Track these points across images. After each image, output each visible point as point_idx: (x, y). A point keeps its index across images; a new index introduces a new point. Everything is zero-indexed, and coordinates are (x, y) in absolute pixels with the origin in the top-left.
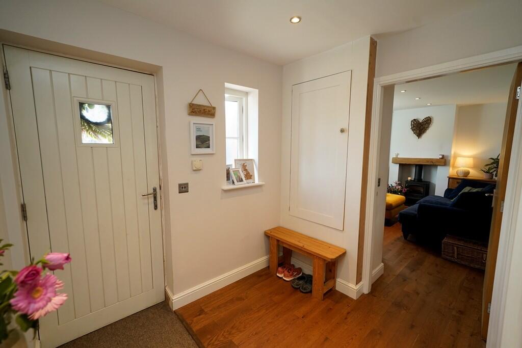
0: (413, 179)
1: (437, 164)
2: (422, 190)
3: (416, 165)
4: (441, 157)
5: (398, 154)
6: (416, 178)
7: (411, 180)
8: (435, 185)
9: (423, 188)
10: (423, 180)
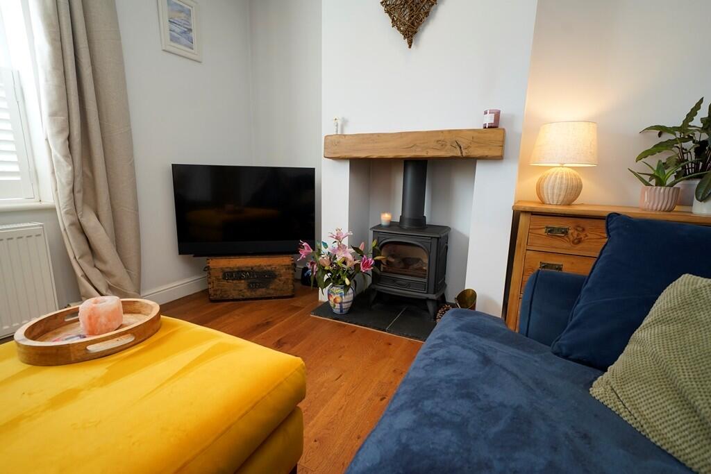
0: (398, 220)
1: (476, 152)
2: (426, 261)
3: (408, 162)
4: (489, 119)
5: (345, 122)
6: (407, 215)
7: (392, 224)
8: (467, 240)
9: (429, 254)
10: (428, 221)
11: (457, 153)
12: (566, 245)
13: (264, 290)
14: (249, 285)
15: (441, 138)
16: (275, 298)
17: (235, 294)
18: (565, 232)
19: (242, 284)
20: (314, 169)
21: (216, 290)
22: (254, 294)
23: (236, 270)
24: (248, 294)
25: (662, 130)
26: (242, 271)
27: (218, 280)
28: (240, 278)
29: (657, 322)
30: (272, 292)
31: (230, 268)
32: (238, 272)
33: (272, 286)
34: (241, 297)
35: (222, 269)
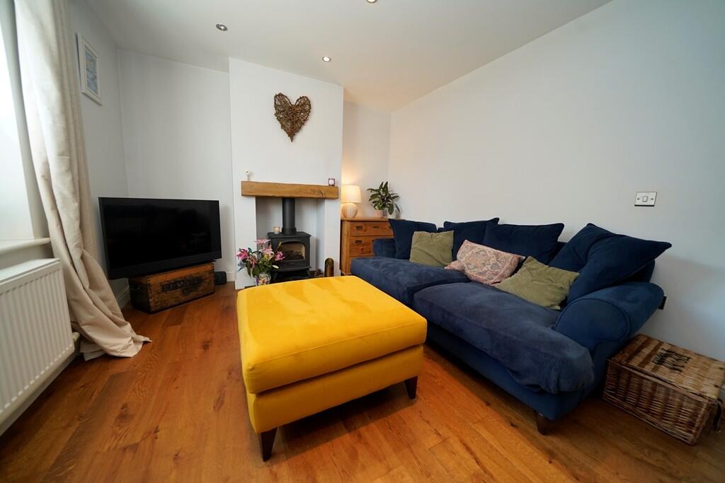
0: (281, 231)
1: (328, 196)
3: (285, 199)
4: (332, 182)
6: (286, 228)
7: (278, 233)
9: (307, 246)
10: (298, 230)
11: (321, 196)
12: (362, 232)
13: (194, 293)
14: (183, 292)
15: (313, 188)
16: (203, 296)
17: (173, 302)
18: (361, 227)
19: (178, 292)
20: (218, 201)
21: (156, 303)
22: (188, 298)
23: (172, 282)
24: (183, 299)
25: (372, 190)
26: (178, 282)
27: (159, 293)
28: (176, 288)
29: (417, 242)
30: (200, 293)
31: (168, 281)
32: (174, 283)
33: (201, 288)
34: (178, 303)
35: (161, 283)
